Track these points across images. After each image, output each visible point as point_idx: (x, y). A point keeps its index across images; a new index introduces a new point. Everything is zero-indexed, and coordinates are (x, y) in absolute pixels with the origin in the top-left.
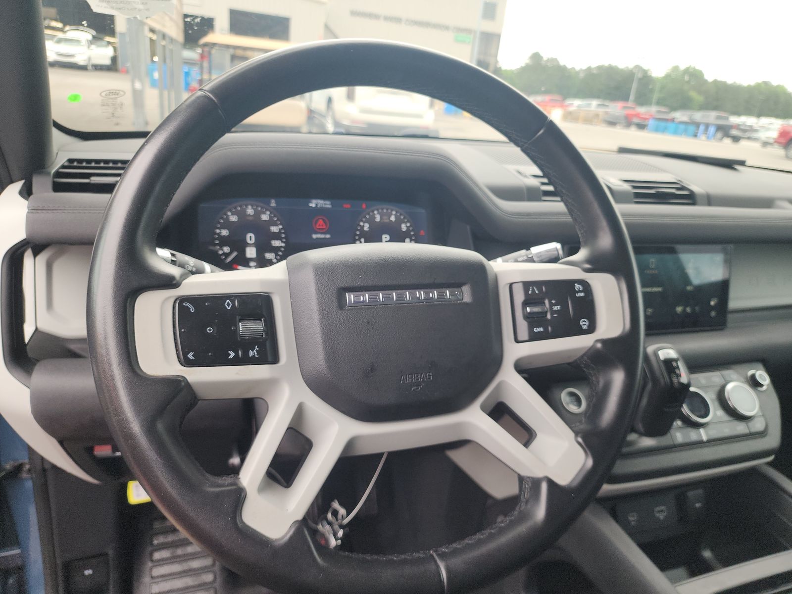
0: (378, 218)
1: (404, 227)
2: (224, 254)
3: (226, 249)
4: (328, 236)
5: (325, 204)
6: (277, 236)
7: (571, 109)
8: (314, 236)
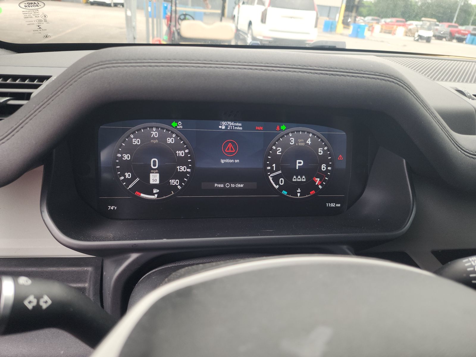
0: (293, 141)
1: (320, 151)
2: (125, 180)
3: (128, 175)
4: (237, 161)
5: (235, 126)
6: (182, 161)
7: (410, 27)
8: (223, 161)
